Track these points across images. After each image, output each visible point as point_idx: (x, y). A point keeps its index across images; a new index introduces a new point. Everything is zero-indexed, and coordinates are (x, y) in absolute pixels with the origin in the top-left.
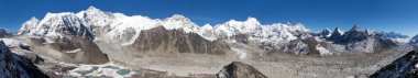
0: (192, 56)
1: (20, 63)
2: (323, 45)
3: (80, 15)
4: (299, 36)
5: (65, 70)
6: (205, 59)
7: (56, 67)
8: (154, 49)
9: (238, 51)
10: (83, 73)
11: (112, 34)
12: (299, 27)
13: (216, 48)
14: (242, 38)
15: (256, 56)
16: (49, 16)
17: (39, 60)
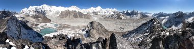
0: (79, 19)
1: (21, 23)
2: (123, 16)
3: (41, 7)
4: (115, 13)
5: (36, 25)
6: (83, 20)
7: (33, 24)
8: (66, 17)
9: (94, 18)
10: (42, 26)
11: (52, 13)
12: (115, 10)
13: (87, 16)
14: (95, 13)
15: (100, 19)
16: (30, 7)
17: (27, 22)
